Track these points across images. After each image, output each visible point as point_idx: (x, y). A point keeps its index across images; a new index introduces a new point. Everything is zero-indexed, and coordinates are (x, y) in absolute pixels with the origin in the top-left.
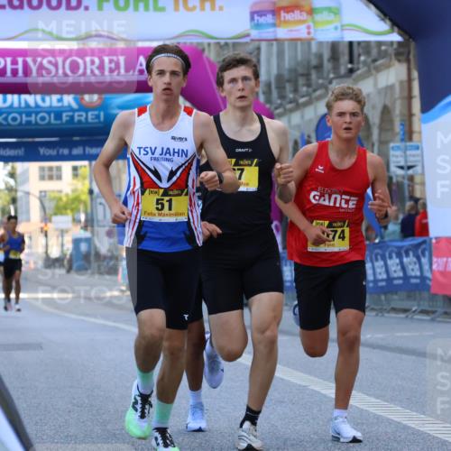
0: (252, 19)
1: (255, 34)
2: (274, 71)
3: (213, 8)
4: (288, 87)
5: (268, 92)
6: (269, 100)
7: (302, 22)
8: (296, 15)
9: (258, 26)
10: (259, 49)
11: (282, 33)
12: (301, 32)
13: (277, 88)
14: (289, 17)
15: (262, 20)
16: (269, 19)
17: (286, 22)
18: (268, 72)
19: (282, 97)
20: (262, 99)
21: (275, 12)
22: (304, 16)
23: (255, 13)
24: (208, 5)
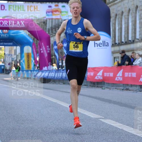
0: (47, 13)
1: (47, 17)
2: (50, 26)
3: (37, 10)
4: (54, 30)
5: (49, 31)
6: (49, 33)
7: (59, 14)
8: (57, 13)
9: (48, 15)
10: (47, 20)
11: (54, 17)
12: (58, 17)
13: (51, 30)
14: (55, 13)
15: (49, 14)
16: (51, 13)
17: (55, 14)
18: (49, 26)
19: (52, 32)
20: (47, 32)
21: (52, 12)
22: (59, 13)
23: (47, 12)
24: (36, 10)
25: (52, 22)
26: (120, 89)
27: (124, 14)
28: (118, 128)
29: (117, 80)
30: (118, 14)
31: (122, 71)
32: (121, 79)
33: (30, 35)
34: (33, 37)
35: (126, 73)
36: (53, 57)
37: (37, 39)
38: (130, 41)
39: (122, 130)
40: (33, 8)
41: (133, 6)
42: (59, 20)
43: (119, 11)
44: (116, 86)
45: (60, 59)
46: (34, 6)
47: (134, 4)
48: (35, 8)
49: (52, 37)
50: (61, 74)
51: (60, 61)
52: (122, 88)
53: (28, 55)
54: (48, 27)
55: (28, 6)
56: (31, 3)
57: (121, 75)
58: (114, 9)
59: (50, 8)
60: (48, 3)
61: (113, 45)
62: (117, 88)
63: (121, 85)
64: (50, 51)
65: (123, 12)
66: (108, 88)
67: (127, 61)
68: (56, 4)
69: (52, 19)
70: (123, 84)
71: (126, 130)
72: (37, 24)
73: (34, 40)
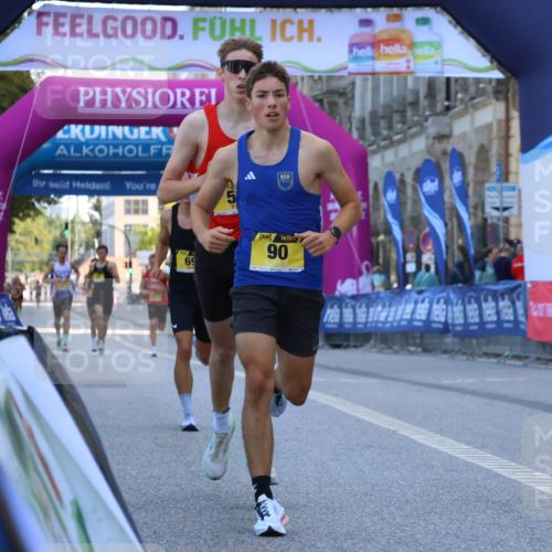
0: (351, 51)
1: (353, 67)
2: (369, 107)
3: (311, 39)
4: (383, 123)
5: (362, 129)
6: (362, 137)
7: (402, 55)
8: (397, 48)
9: (356, 59)
10: (353, 84)
11: (381, 66)
13: (371, 124)
14: (388, 50)
15: (361, 53)
16: (368, 51)
17: (387, 56)
18: (363, 108)
19: (376, 133)
20: (355, 135)
21: (375, 44)
22: (405, 50)
23: (354, 45)
24: (306, 35)
25: (376, 89)
36: (381, 238)
40: (292, 30)
42: (406, 79)
45: (411, 246)
46: (301, 22)
48: (301, 30)
49: (374, 152)
50: (409, 308)
51: (410, 256)
54: (357, 113)
55: (274, 23)
56: (289, 11)
59: (368, 30)
64: (367, 214)
69: (375, 74)
72: (311, 100)
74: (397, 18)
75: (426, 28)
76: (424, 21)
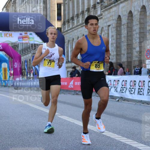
0: (18, 39)
1: (19, 42)
2: (21, 48)
3: (11, 37)
4: (24, 51)
5: (20, 52)
6: (20, 53)
8: (26, 39)
9: (19, 40)
10: (19, 44)
11: (24, 42)
12: (27, 42)
14: (25, 39)
15: (20, 39)
16: (21, 39)
18: (20, 48)
19: (23, 53)
20: (19, 53)
21: (23, 38)
22: (28, 39)
23: (19, 38)
24: (11, 36)
25: (22, 46)
26: (72, 94)
27: (74, 40)
28: (71, 122)
29: (70, 87)
30: (70, 40)
31: (73, 81)
32: (72, 87)
33: (6, 55)
34: (8, 56)
35: (75, 83)
36: (24, 71)
37: (12, 58)
38: (79, 59)
39: (73, 123)
40: (8, 35)
41: (80, 34)
42: (28, 44)
43: (70, 38)
44: (69, 92)
45: (29, 72)
46: (10, 34)
47: (81, 33)
48: (10, 35)
49: (23, 56)
50: (30, 83)
51: (29, 74)
52: (73, 93)
53: (5, 70)
54: (19, 49)
55: (5, 34)
56: (7, 32)
57: (72, 84)
58: (67, 37)
59: (21, 35)
60: (19, 32)
61: (66, 62)
62: (70, 93)
63: (72, 91)
64: (21, 66)
65: (73, 39)
66: (63, 93)
67: (77, 74)
68: (26, 32)
69: (22, 43)
70: (74, 90)
71: (76, 123)
72: (11, 47)
73: (9, 58)
74: (26, 33)
75: (31, 35)
76: (31, 34)
